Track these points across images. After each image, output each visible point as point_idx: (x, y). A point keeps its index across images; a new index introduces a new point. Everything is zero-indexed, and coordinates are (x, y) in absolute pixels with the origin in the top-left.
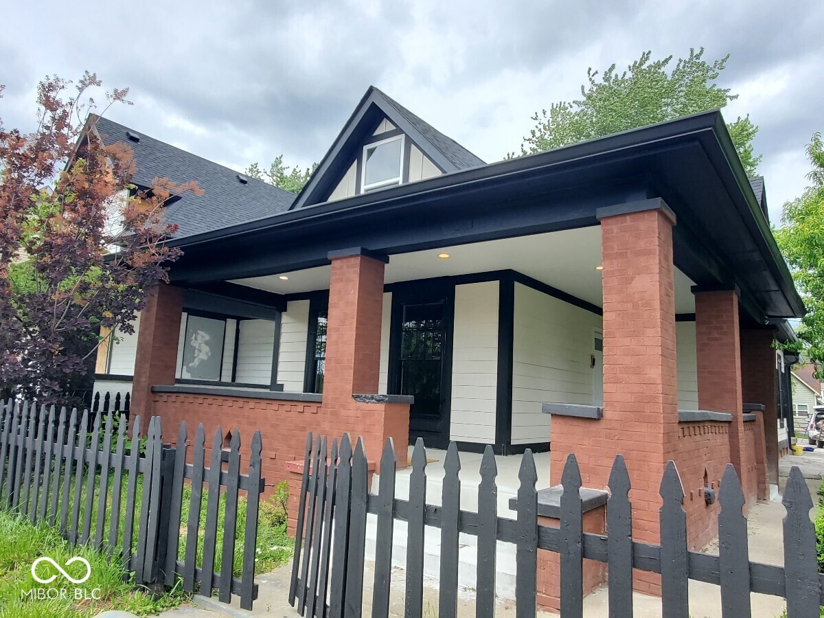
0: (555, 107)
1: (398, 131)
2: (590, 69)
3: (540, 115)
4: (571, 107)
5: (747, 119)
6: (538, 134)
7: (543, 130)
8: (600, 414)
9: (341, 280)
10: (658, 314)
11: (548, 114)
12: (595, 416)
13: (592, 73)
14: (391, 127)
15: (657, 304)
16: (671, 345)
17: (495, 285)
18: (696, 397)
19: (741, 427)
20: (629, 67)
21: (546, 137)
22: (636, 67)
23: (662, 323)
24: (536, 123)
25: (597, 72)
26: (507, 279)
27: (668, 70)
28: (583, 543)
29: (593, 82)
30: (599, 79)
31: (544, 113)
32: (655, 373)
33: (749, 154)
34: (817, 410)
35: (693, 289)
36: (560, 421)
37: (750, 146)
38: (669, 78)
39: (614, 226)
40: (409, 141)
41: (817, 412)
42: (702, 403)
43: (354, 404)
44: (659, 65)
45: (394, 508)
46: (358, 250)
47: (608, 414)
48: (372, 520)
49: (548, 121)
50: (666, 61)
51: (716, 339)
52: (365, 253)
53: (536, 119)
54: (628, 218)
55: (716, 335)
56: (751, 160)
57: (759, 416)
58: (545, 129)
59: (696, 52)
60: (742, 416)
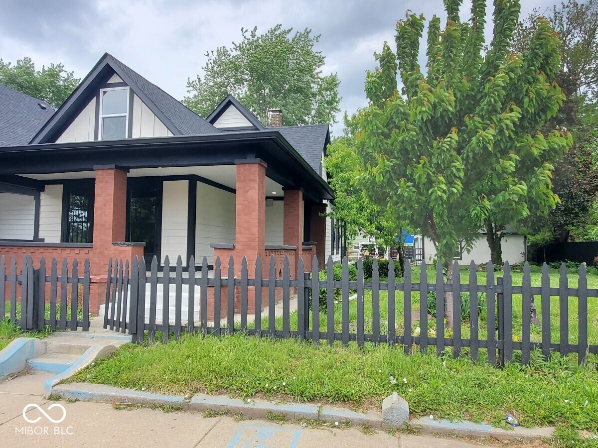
0: (220, 49)
1: (124, 84)
2: (243, 28)
3: (210, 54)
4: (232, 51)
5: (336, 76)
6: (210, 66)
7: (213, 64)
8: (234, 247)
9: (103, 182)
10: (257, 206)
11: (215, 53)
12: (232, 248)
13: (244, 30)
14: (120, 81)
15: (257, 202)
16: (263, 218)
17: (186, 182)
18: (282, 239)
19: (300, 252)
20: (269, 31)
21: (215, 68)
22: (272, 32)
23: (259, 210)
24: (208, 58)
25: (247, 31)
26: (193, 180)
27: (290, 37)
28: (221, 281)
29: (245, 37)
30: (248, 35)
31: (212, 52)
32: (255, 230)
33: (336, 95)
34: (362, 245)
35: (283, 189)
36: (218, 250)
37: (337, 90)
38: (290, 42)
39: (242, 168)
40: (132, 92)
41: (362, 246)
42: (285, 242)
43: (113, 247)
44: (285, 32)
45: (157, 280)
46: (113, 166)
47: (238, 247)
48: (148, 286)
49: (216, 58)
50: (289, 31)
51: (291, 212)
52: (117, 167)
53: (208, 56)
54: (247, 165)
55: (292, 211)
56: (337, 100)
57: (314, 248)
58: (214, 62)
59: (308, 30)
60: (301, 247)
